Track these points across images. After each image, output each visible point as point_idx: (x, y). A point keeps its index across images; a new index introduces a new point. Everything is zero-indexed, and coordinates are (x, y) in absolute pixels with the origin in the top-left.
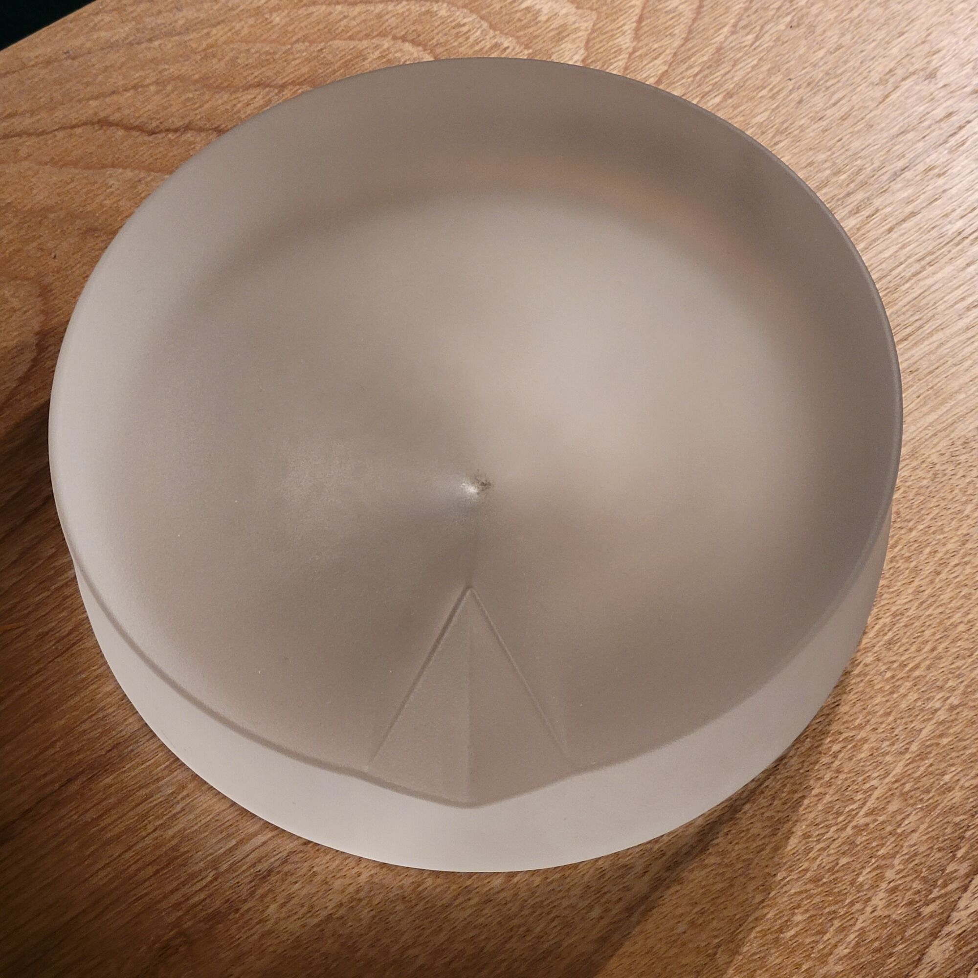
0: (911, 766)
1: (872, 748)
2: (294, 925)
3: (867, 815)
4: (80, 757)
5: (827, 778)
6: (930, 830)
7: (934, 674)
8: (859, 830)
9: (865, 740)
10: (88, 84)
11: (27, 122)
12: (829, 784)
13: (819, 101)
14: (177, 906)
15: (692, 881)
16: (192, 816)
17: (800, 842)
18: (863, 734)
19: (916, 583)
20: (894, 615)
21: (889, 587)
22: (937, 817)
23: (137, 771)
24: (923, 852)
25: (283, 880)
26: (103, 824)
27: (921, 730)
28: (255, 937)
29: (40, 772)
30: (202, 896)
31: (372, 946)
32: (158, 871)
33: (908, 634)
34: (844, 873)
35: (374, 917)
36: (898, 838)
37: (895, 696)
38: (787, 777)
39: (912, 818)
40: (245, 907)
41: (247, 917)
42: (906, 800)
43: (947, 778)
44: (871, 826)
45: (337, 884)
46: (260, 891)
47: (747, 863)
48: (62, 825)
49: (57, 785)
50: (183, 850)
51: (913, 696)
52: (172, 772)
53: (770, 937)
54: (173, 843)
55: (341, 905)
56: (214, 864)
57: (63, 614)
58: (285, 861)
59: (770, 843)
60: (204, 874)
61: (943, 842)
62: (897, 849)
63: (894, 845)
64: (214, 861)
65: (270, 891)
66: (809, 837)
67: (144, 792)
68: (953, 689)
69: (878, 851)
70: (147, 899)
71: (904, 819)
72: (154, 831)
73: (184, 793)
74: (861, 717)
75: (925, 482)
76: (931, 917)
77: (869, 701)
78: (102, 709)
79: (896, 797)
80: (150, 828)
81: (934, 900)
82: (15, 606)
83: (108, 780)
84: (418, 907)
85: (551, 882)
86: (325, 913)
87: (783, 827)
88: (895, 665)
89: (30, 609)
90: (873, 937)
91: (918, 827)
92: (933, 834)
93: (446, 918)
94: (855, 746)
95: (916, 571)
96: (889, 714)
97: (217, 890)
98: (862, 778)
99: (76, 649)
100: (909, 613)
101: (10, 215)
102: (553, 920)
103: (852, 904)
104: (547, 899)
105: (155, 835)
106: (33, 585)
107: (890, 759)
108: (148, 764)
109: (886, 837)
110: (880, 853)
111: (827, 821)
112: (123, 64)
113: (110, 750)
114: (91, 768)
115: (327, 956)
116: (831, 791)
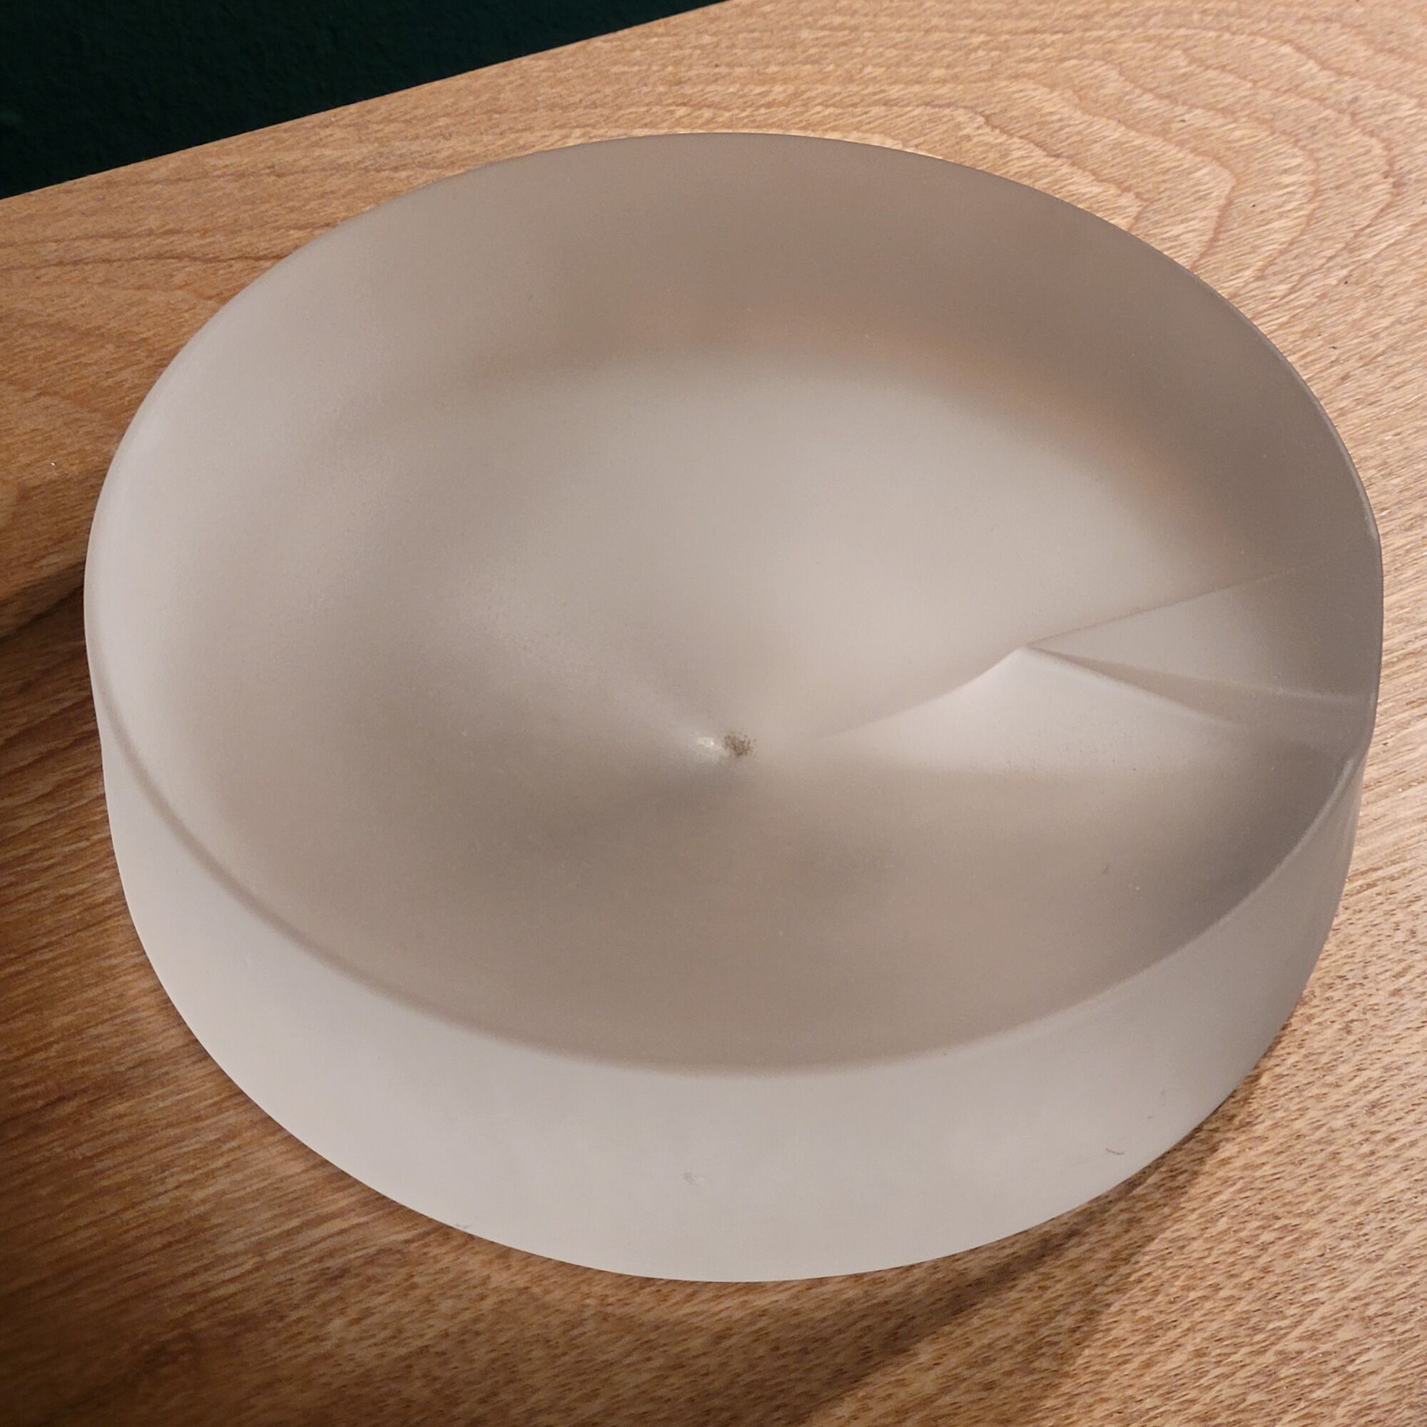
0: (1382, 1281)
1: (1325, 1246)
2: (365, 1354)
3: (1301, 1339)
4: (86, 1069)
5: (1247, 1276)
6: (1400, 1375)
8: (1285, 1358)
9: (1315, 1234)
10: (292, 210)
11: (195, 243)
13: (1373, 380)
14: (189, 1297)
15: (1008, 1388)
16: (239, 1176)
17: (1189, 1360)
18: (1311, 1225)
20: (1386, 1068)
21: (1383, 1028)
22: (1415, 1359)
23: (168, 1102)
24: (1383, 1406)
25: (363, 1287)
26: (99, 1166)
27: (1405, 1233)
28: (303, 1360)
29: (18, 1081)
30: (232, 1288)
31: (483, 1401)
32: (170, 1244)
33: (1405, 1097)
34: (1254, 1415)
35: (493, 1361)
36: (1345, 1379)
37: (1372, 1179)
38: (1183, 1266)
40: (294, 1316)
41: (295, 1330)
42: (1367, 1328)
44: (1307, 1355)
45: (446, 1306)
46: (324, 1297)
47: (1099, 1377)
48: (36, 1158)
49: (41, 1103)
50: (215, 1221)
51: (1400, 1184)
52: (220, 1111)
54: (202, 1209)
55: (446, 1335)
56: (260, 1248)
57: (103, 875)
58: (371, 1261)
59: (1141, 1353)
60: (240, 1259)
61: (1418, 1395)
62: (1343, 1394)
63: (1338, 1388)
64: (260, 1243)
65: (340, 1298)
66: (1204, 1355)
67: (172, 1132)
69: (1311, 1392)
70: (143, 1280)
71: (1359, 1354)
72: (177, 1188)
73: (234, 1144)
74: (1314, 1199)
77: (1329, 1181)
78: (134, 1010)
79: (1352, 1321)
80: (171, 1183)
82: (33, 852)
83: (121, 1108)
84: (566, 1358)
85: (783, 1356)
86: (419, 1343)
87: (1164, 1335)
88: (1378, 1137)
89: (52, 861)
91: (1382, 1369)
92: (1405, 1382)
93: (606, 1380)
94: (1297, 1239)
96: (1358, 1203)
97: (257, 1284)
98: (1302, 1285)
99: (111, 923)
100: (1412, 1069)
101: (141, 354)
102: (778, 1408)
104: (773, 1378)
105: (177, 1193)
106: (65, 831)
107: (1351, 1266)
108: (186, 1095)
109: (1327, 1375)
110: (1314, 1395)
111: (1237, 1337)
112: (350, 192)
113: (133, 1068)
114: (98, 1087)
115: (409, 1403)
116: (1250, 1296)
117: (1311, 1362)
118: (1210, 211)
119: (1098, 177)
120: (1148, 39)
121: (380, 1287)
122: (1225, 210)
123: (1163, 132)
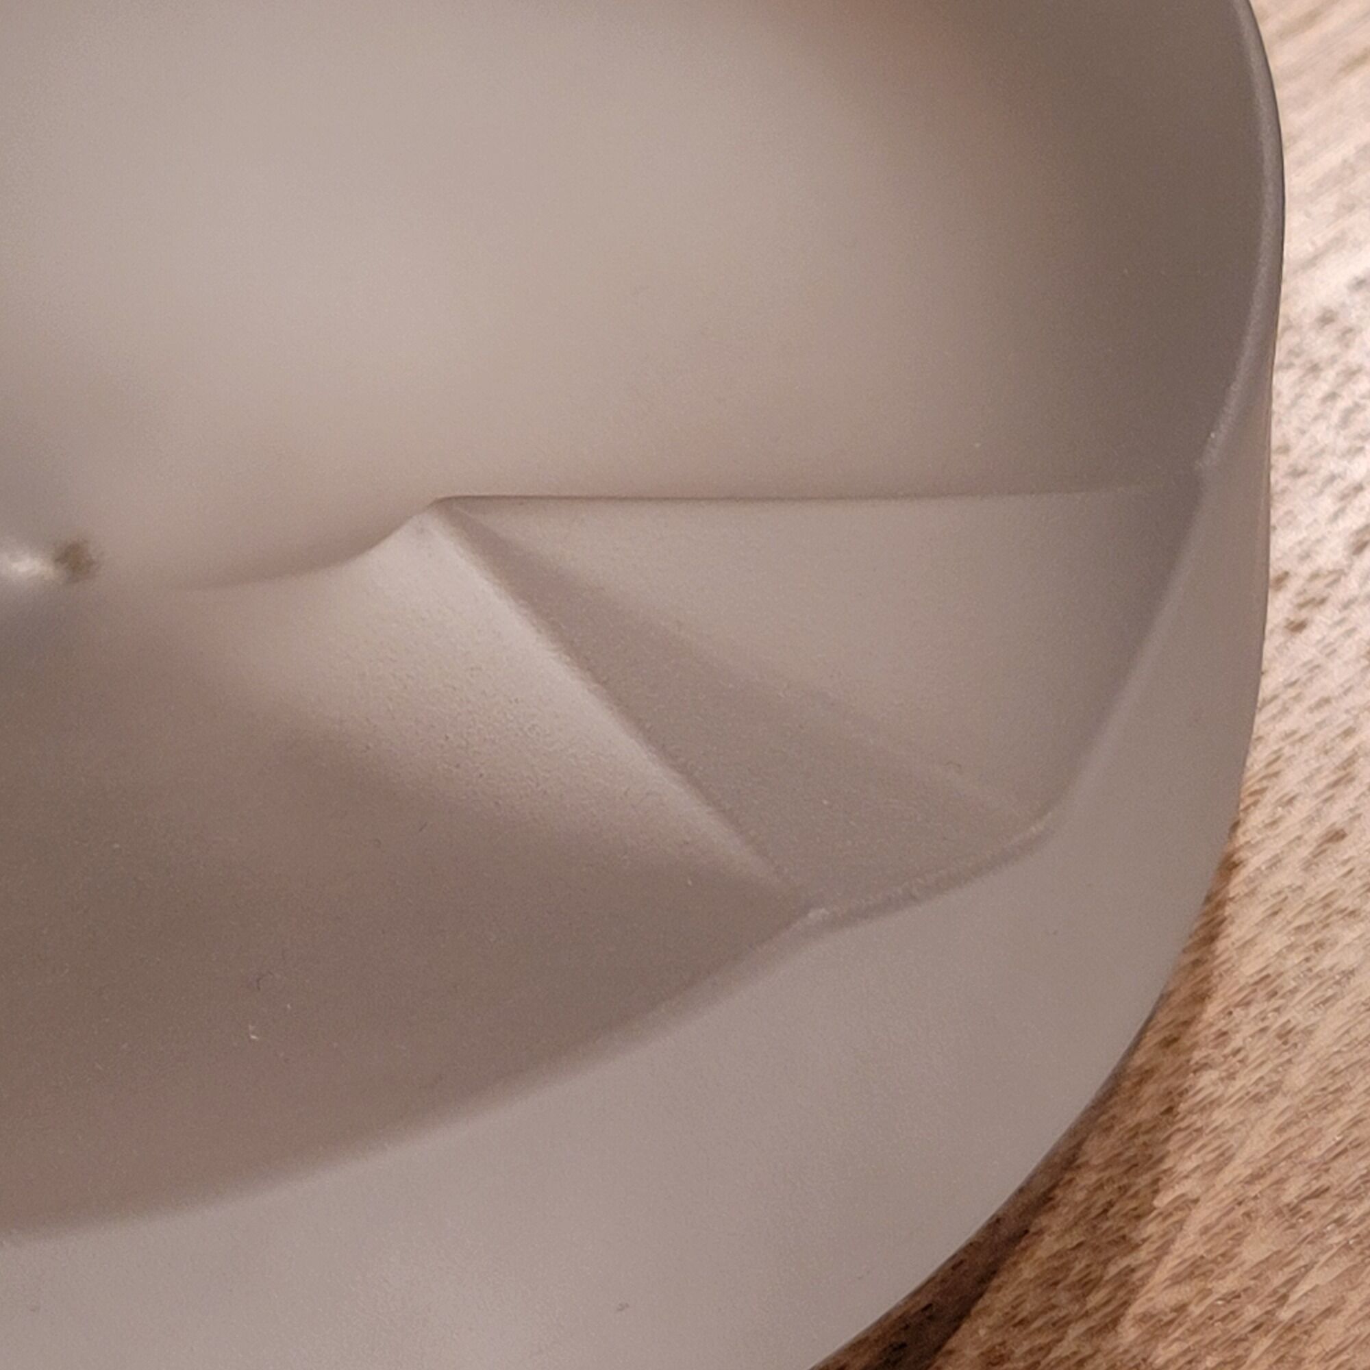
0: (1294, 1131)
36: (1280, 1337)
44: (1196, 1310)
71: (1292, 1282)
79: (1259, 1222)
91: (1343, 1300)
109: (1244, 1340)
111: (1053, 1307)
117: (1209, 1319)
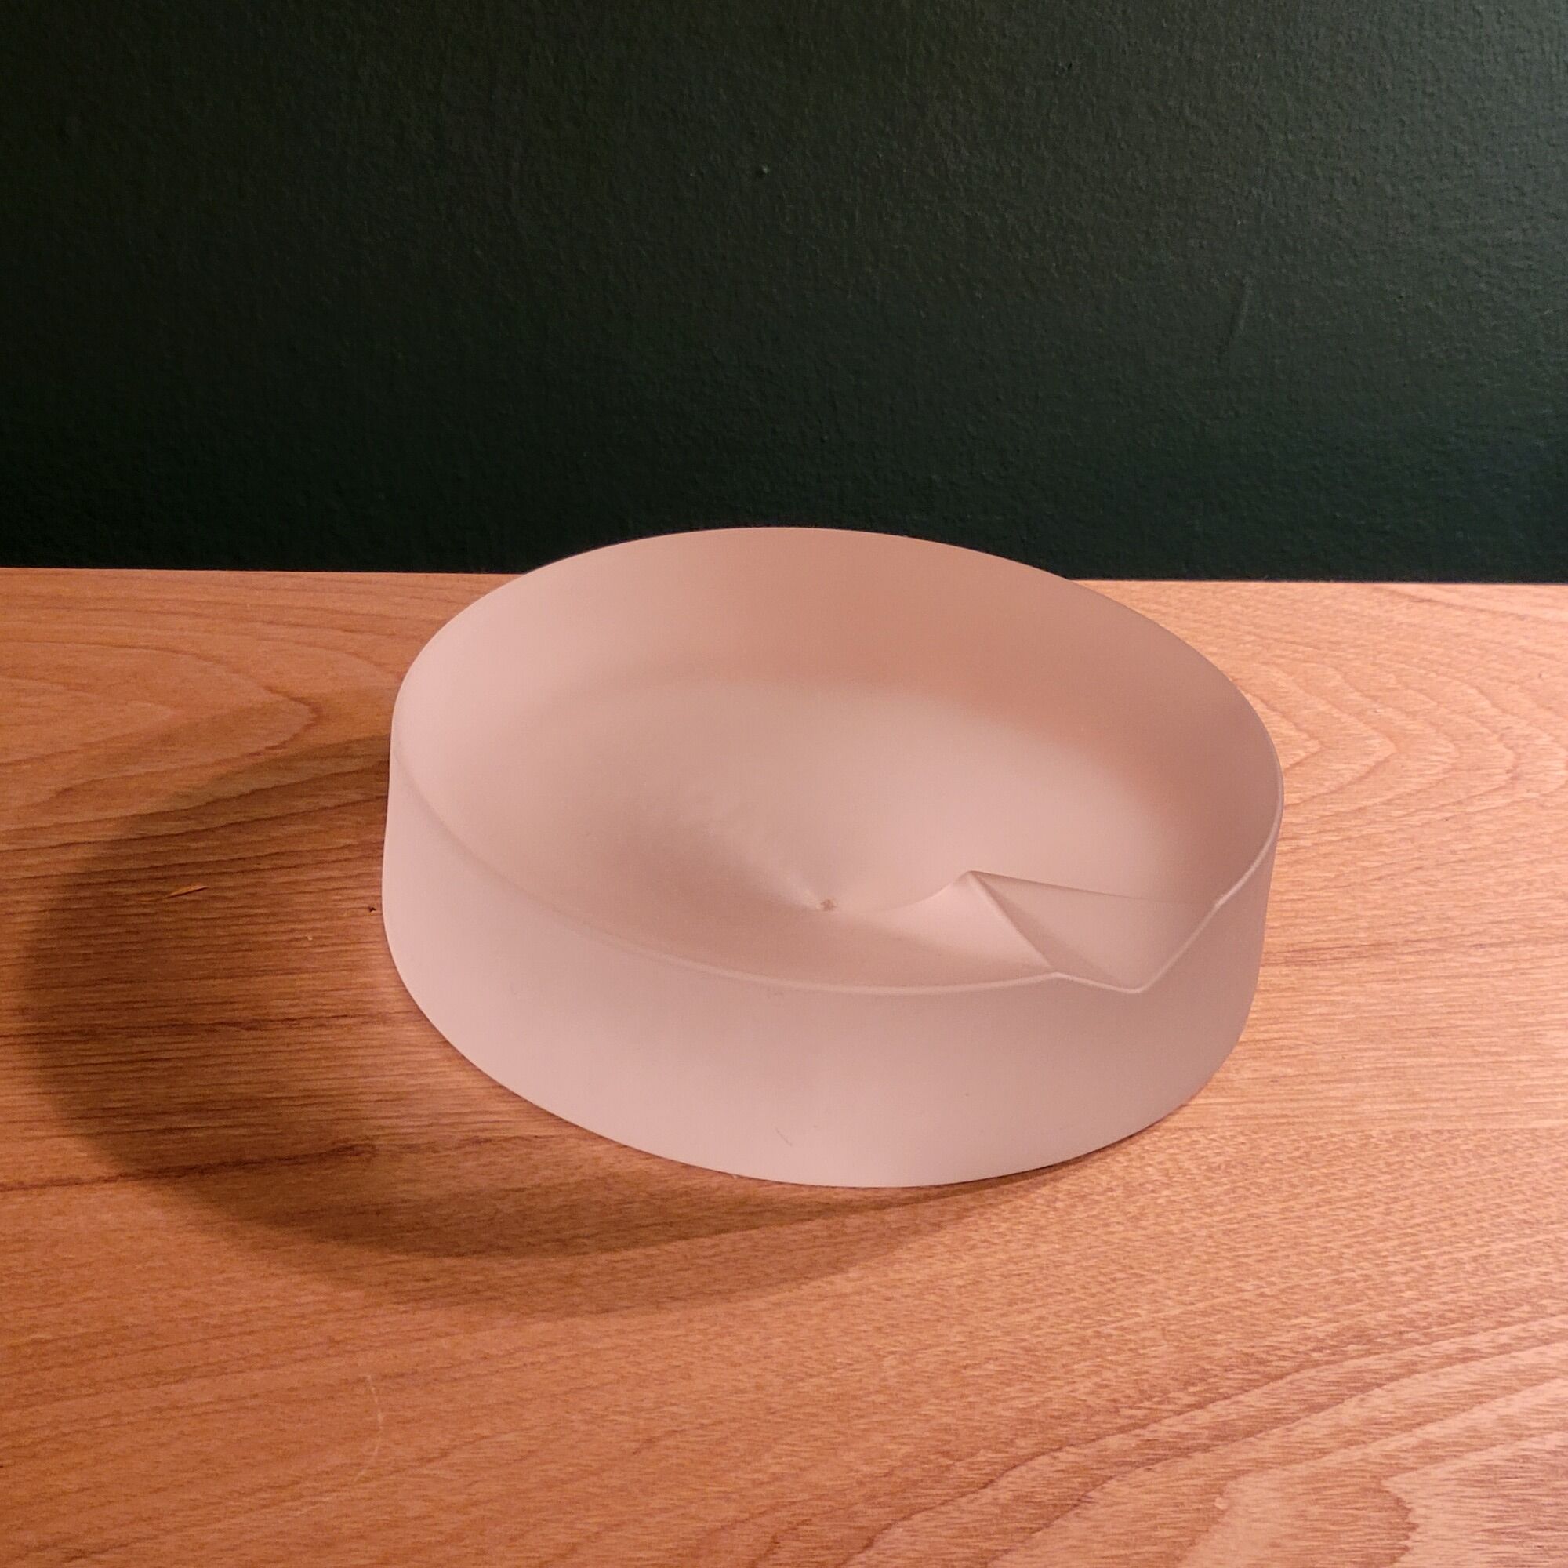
0: (1189, 1315)
1: (1157, 1290)
2: (482, 1182)
3: (1116, 1329)
4: (367, 1006)
5: (1094, 1291)
6: (1174, 1363)
7: (1262, 1266)
8: (1098, 1335)
9: (1153, 1282)
12: (1093, 1295)
13: (1439, 875)
14: (383, 1128)
16: (441, 1080)
17: (1032, 1320)
18: (1155, 1277)
19: (1291, 1203)
20: (1249, 1215)
22: (1189, 1358)
24: (1154, 1374)
25: (496, 1151)
28: (440, 1175)
29: (319, 1000)
32: (382, 1100)
33: (1255, 1232)
34: (1062, 1356)
35: (564, 1206)
37: (1210, 1265)
39: (1160, 1350)
40: (445, 1153)
41: (442, 1160)
43: (1219, 1337)
45: (546, 1173)
46: (468, 1149)
48: (317, 1040)
49: (331, 1015)
51: (1226, 1273)
53: (950, 1367)
54: (411, 1089)
55: (539, 1186)
56: (437, 1117)
59: (1001, 1309)
60: (423, 1118)
61: (1181, 1375)
63: (1128, 1358)
64: (438, 1114)
65: (479, 1152)
66: (1044, 1320)
68: (1274, 1284)
69: (1108, 1355)
70: (356, 1113)
72: (399, 1075)
74: (1163, 1266)
75: (1352, 1145)
76: (1130, 1417)
77: (1178, 1259)
80: (397, 1072)
81: (1140, 1408)
83: (382, 1029)
84: (613, 1216)
86: (519, 1185)
87: (1022, 1304)
88: (1225, 1247)
90: (1056, 1407)
92: (1175, 1366)
94: (1140, 1281)
95: (1296, 1197)
96: (1193, 1275)
97: (428, 1132)
98: (1131, 1304)
100: (1267, 1220)
103: (1054, 1378)
105: (399, 1078)
107: (1170, 1303)
110: (1109, 1358)
114: (371, 1016)
115: (498, 1211)
116: (1092, 1300)
118: (1370, 761)
119: (1297, 726)
120: (1374, 664)
121: (505, 1153)
122: (1378, 764)
123: (1360, 714)
